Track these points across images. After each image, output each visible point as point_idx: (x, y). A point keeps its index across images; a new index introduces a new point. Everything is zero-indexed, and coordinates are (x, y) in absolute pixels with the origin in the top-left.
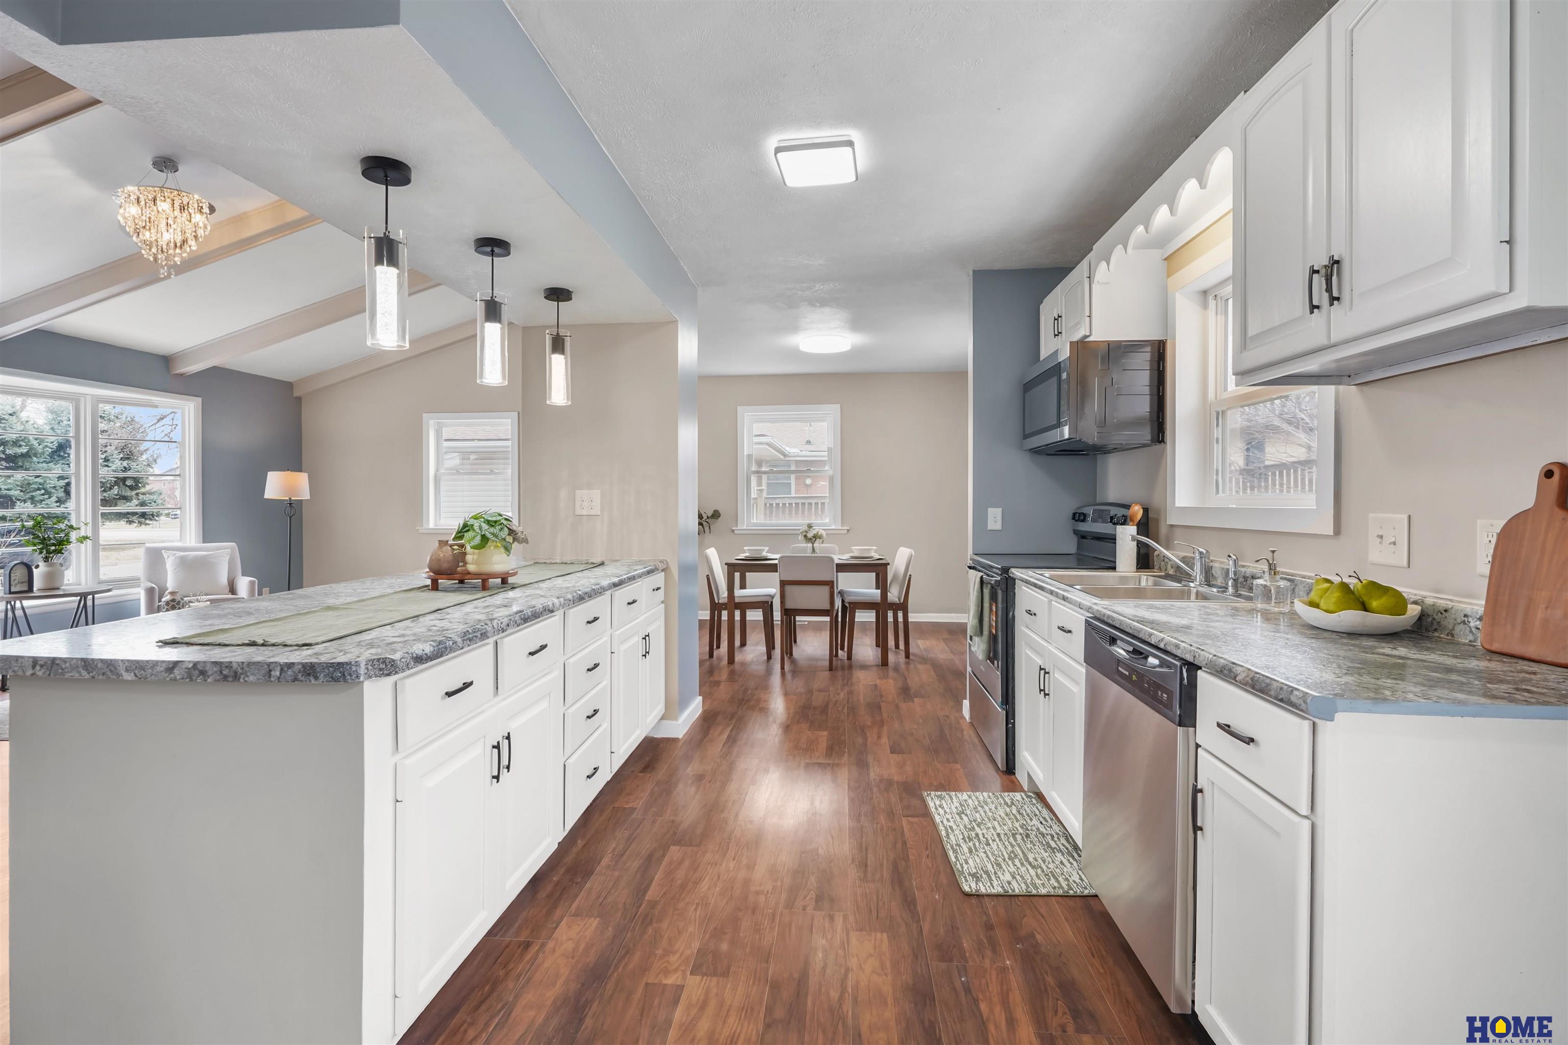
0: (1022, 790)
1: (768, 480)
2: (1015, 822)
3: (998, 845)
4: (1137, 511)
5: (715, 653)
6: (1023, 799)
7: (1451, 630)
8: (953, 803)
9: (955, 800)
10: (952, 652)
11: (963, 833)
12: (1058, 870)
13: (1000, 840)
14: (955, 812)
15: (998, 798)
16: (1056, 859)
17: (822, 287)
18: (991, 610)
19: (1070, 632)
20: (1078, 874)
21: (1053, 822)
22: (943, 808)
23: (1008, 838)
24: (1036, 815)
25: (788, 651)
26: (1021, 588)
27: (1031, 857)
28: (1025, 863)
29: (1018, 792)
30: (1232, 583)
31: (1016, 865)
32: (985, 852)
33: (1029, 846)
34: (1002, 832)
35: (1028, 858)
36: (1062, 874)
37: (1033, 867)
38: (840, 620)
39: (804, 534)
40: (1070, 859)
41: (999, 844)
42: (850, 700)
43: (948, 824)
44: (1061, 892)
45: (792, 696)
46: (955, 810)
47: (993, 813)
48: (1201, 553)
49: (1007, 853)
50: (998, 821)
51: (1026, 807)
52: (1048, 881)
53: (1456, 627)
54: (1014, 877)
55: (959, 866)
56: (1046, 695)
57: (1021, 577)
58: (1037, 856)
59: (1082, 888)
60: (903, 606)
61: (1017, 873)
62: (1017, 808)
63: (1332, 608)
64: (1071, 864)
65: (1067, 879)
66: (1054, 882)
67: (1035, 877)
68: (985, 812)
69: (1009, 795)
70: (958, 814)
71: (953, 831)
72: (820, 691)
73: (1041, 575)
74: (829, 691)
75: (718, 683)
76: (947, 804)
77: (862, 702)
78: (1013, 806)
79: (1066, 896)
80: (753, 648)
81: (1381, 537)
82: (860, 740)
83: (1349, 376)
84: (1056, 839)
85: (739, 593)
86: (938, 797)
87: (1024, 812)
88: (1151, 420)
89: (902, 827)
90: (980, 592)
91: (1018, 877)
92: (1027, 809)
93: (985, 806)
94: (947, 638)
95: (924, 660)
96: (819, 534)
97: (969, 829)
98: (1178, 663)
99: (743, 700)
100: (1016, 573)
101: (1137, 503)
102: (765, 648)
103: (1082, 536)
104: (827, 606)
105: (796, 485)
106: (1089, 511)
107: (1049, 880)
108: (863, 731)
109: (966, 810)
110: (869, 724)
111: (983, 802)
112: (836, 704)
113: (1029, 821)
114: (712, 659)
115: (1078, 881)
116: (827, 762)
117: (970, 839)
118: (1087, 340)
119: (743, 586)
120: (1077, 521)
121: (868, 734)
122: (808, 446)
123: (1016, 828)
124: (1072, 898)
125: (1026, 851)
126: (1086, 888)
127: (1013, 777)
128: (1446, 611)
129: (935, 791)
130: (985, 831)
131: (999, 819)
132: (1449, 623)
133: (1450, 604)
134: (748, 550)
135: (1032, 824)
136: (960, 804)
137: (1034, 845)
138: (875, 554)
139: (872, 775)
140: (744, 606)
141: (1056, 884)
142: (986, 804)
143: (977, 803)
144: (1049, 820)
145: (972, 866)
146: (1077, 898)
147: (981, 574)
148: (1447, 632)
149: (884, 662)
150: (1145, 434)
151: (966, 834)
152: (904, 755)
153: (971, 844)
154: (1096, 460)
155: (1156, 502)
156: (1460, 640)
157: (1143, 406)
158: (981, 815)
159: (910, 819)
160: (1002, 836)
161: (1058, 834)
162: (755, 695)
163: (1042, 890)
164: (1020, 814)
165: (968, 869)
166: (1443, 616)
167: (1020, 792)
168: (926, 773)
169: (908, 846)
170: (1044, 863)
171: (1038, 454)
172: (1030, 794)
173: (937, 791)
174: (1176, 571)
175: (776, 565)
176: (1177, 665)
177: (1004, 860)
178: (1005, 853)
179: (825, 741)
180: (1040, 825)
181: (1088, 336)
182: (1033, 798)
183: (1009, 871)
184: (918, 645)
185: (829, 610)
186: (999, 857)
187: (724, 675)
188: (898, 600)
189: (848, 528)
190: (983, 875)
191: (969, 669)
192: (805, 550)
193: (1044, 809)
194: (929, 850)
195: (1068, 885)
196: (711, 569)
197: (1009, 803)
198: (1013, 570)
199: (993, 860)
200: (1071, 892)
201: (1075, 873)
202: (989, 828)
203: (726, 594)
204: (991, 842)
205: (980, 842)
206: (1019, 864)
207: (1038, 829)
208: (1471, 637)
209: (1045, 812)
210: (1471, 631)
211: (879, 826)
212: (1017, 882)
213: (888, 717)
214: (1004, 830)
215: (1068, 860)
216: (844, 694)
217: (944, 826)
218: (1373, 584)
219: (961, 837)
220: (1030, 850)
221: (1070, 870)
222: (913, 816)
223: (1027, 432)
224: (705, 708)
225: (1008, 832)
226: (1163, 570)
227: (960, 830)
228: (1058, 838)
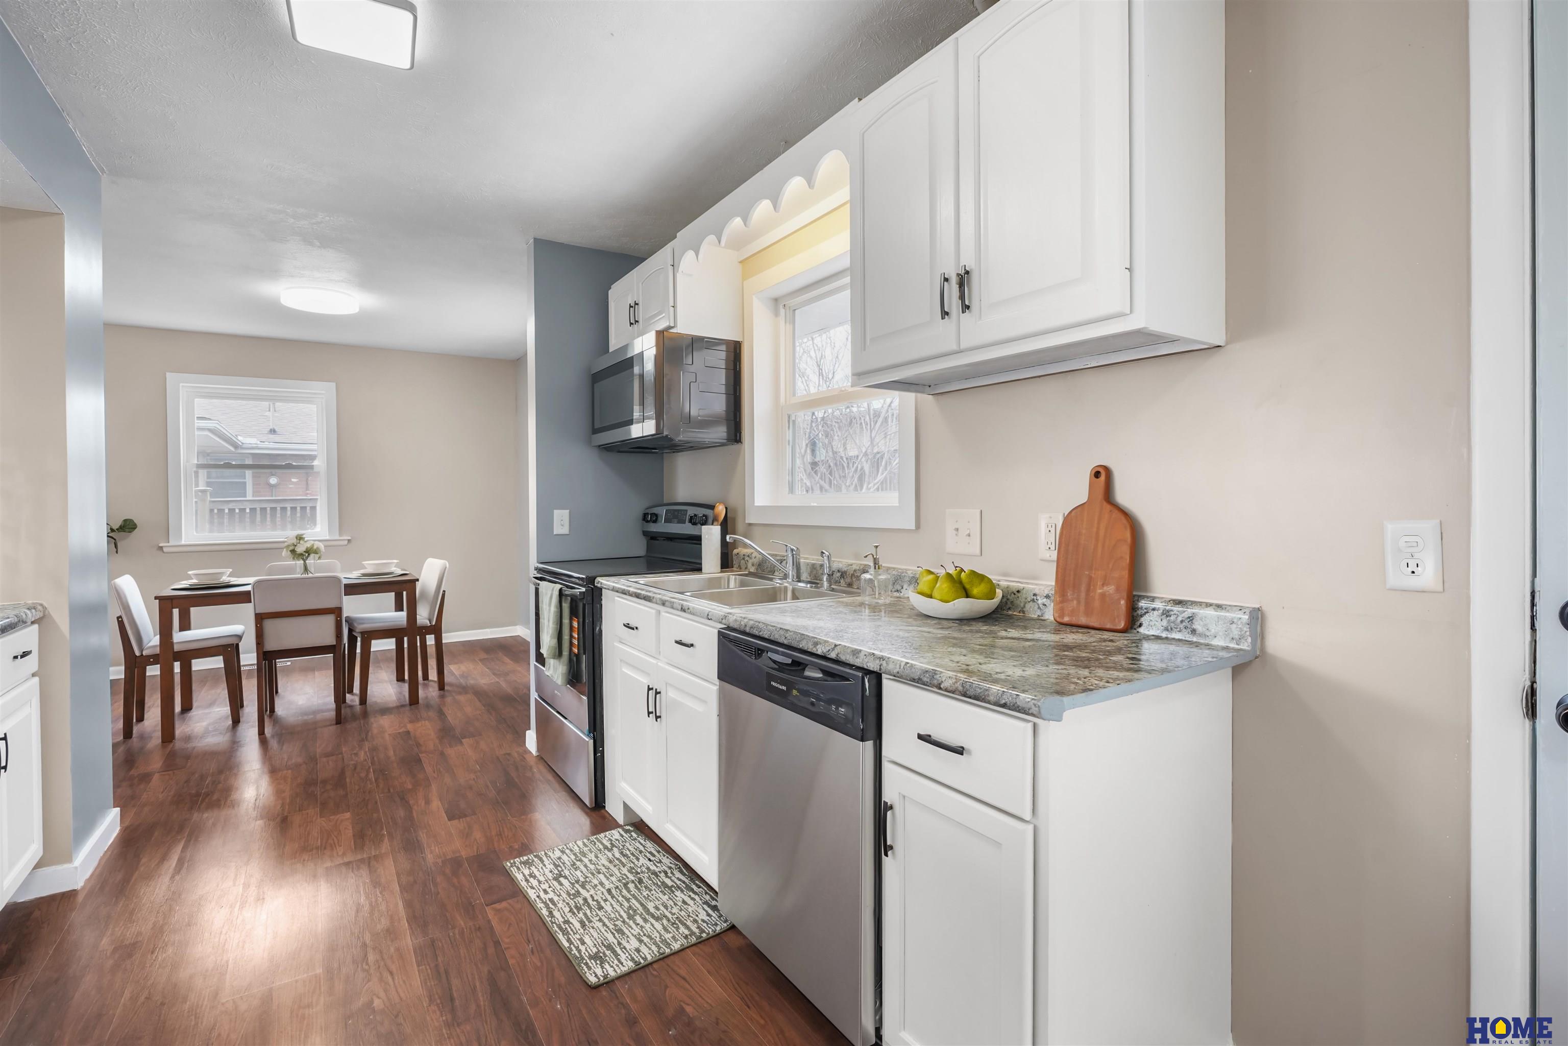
0: (616, 825)
1: (209, 477)
2: (622, 868)
3: (611, 905)
4: (721, 510)
5: (136, 729)
6: (622, 836)
7: (1022, 608)
8: (545, 866)
9: (546, 862)
10: (494, 674)
11: (568, 904)
12: (683, 913)
13: (613, 897)
14: (551, 878)
15: (595, 843)
16: (677, 899)
17: (328, 218)
18: (571, 627)
19: (692, 645)
20: (704, 909)
21: (661, 854)
22: (535, 877)
23: (621, 891)
24: (641, 852)
25: (267, 708)
26: (614, 599)
27: (651, 906)
28: (647, 916)
29: (614, 829)
30: (827, 579)
31: (638, 924)
32: (600, 920)
33: (645, 894)
34: (612, 885)
35: (648, 910)
36: (689, 916)
37: (657, 919)
38: (346, 653)
39: (291, 548)
40: (691, 894)
41: (613, 903)
42: (375, 758)
43: (547, 897)
44: (693, 940)
45: (285, 772)
46: (550, 876)
47: (594, 864)
48: (792, 550)
49: (625, 912)
50: (604, 874)
51: (627, 844)
52: (678, 931)
53: (1026, 605)
54: (641, 941)
55: (575, 951)
56: (657, 717)
57: (614, 587)
58: (657, 903)
59: (713, 925)
60: (436, 630)
61: (642, 934)
62: (619, 850)
63: (946, 598)
64: (693, 899)
65: (695, 921)
66: (684, 930)
67: (663, 932)
68: (586, 866)
69: (605, 836)
70: (556, 879)
71: (554, 904)
72: (327, 755)
73: (636, 582)
74: (341, 753)
75: (146, 778)
76: (539, 870)
77: (393, 758)
78: (614, 849)
79: (701, 942)
80: (207, 711)
81: (957, 530)
82: (401, 813)
83: (930, 386)
84: (670, 875)
85: (180, 637)
86: (525, 863)
87: (628, 852)
88: (727, 420)
89: (489, 921)
90: (559, 606)
91: (645, 939)
92: (630, 848)
93: (583, 859)
94: (485, 659)
95: (464, 689)
96: (315, 547)
97: (574, 895)
98: (860, 674)
99: (198, 795)
100: (602, 581)
101: (720, 503)
102: (229, 708)
103: (652, 537)
104: (330, 640)
105: (254, 485)
106: (662, 512)
107: (677, 928)
108: (403, 798)
109: (563, 871)
110: (410, 787)
111: (580, 853)
112: (355, 769)
113: (636, 862)
114: (130, 741)
115: (706, 918)
116: (359, 857)
117: (579, 909)
118: (671, 331)
119: (185, 625)
120: (648, 522)
121: (411, 802)
122: (272, 436)
123: (625, 875)
124: (706, 942)
125: (643, 901)
126: (716, 925)
127: (603, 811)
128: (1018, 592)
129: (519, 857)
130: (592, 892)
131: (604, 870)
132: (1020, 602)
133: (1021, 586)
134: (196, 575)
135: (640, 864)
136: (554, 864)
137: (651, 890)
138: (395, 568)
139: (430, 858)
140: (187, 656)
141: (687, 932)
142: (584, 855)
143: (573, 857)
144: (656, 853)
145: (590, 946)
146: (711, 940)
147: (559, 586)
148: (1020, 609)
149: (414, 699)
150: (720, 433)
151: (572, 903)
152: (468, 819)
153: (581, 915)
154: (662, 458)
155: (733, 501)
156: (1030, 615)
157: (719, 405)
158: (582, 872)
159: (497, 906)
160: (613, 891)
161: (670, 868)
162: (219, 783)
163: (675, 945)
164: (624, 856)
165: (586, 950)
166: (1016, 596)
167: (617, 828)
168: (501, 835)
169: (504, 946)
170: (667, 909)
171: (608, 451)
172: (628, 827)
173: (522, 856)
174: (757, 569)
175: (248, 593)
176: (859, 676)
177: (624, 922)
178: (622, 913)
179: (350, 828)
180: (649, 863)
181: (672, 327)
182: (632, 831)
183: (633, 935)
184: (454, 671)
185: (334, 646)
186: (618, 920)
187: (156, 763)
188: (428, 622)
189: (350, 538)
190: (606, 951)
191: (534, 695)
192: (291, 570)
193: (648, 842)
194: (532, 942)
195: (698, 927)
196: (126, 607)
197: (609, 846)
198: (599, 579)
199: (611, 927)
200: (704, 935)
201: (700, 910)
202: (596, 886)
203: (155, 641)
204: (603, 903)
205: (590, 908)
206: (642, 920)
207: (648, 868)
208: (1039, 613)
209: (650, 845)
210: (1039, 608)
211: (457, 931)
212: (646, 945)
213: (434, 772)
214: (612, 883)
215: (690, 896)
216: (366, 752)
217: (543, 902)
218: (973, 573)
219: (567, 909)
220: (647, 898)
221: (695, 907)
222: (499, 901)
223: (597, 426)
224: (127, 823)
225: (619, 884)
226: (743, 567)
227: (564, 901)
228: (672, 873)
